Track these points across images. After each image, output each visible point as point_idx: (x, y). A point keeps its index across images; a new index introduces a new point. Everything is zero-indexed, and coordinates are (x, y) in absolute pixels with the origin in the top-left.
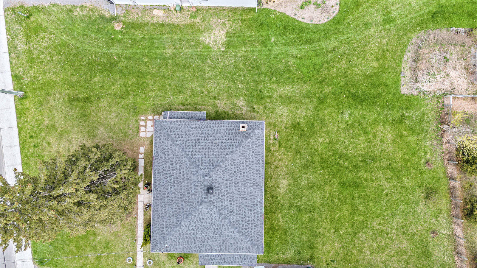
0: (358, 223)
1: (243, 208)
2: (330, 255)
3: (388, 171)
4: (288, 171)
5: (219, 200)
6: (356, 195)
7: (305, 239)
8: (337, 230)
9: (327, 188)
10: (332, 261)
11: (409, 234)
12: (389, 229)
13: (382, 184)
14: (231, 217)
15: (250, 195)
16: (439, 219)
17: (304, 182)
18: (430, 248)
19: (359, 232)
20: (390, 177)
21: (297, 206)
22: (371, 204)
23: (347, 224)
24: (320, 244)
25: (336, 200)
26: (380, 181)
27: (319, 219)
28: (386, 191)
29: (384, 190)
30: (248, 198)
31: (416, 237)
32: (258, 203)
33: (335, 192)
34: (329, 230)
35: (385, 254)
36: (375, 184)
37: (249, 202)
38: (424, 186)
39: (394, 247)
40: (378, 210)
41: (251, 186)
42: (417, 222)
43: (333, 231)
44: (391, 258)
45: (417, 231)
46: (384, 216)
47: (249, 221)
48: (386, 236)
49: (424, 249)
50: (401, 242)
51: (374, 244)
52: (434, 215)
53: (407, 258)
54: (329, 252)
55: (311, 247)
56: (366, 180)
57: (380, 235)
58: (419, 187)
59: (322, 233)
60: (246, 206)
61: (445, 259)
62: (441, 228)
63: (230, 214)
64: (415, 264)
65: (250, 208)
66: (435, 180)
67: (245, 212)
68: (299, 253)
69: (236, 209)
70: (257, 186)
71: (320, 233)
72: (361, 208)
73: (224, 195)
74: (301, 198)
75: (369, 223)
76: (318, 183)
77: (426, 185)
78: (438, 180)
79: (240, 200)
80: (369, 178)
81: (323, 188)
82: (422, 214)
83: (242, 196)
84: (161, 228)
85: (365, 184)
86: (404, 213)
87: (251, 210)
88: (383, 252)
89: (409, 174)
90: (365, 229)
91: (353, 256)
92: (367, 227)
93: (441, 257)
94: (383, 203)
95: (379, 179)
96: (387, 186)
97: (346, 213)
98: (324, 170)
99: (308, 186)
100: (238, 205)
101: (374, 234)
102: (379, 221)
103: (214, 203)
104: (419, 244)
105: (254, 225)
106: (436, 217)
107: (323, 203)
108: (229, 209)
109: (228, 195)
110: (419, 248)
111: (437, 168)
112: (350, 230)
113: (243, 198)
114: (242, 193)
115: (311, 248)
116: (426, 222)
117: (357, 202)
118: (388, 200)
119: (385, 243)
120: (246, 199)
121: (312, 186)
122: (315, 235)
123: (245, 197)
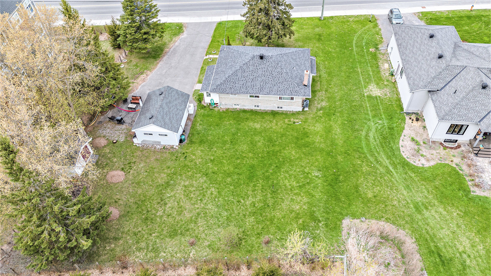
0: (216, 177)
1: (246, 79)
2: (191, 156)
3: (262, 204)
4: (268, 129)
5: (254, 63)
6: (241, 177)
7: (209, 138)
8: (212, 161)
9: (251, 155)
10: (186, 157)
11: (197, 219)
12: (205, 201)
13: (250, 199)
14: (241, 71)
15: (255, 84)
16: (208, 249)
17: (257, 138)
18: (178, 237)
19: (207, 178)
20: (256, 205)
21: (238, 133)
22: (232, 187)
23: (216, 169)
24: (202, 148)
25: (238, 161)
26: (252, 197)
27: (224, 148)
28: (242, 201)
29: (244, 200)
30: (252, 83)
31: (193, 225)
32: (247, 90)
33: (246, 161)
34: (213, 155)
35: (182, 197)
36: (250, 193)
37: (249, 84)
38: (244, 237)
39: (188, 206)
40: (225, 193)
41: (261, 86)
42: (208, 227)
43: (212, 158)
44: (178, 202)
45: (198, 227)
46: (219, 198)
47: (236, 83)
48: (199, 199)
49: (179, 231)
50: (190, 211)
51: (194, 189)
52: (212, 244)
53: (174, 215)
54: (194, 155)
55: (201, 142)
56: (255, 186)
57: (200, 194)
58: (243, 232)
59: (212, 150)
60: (247, 82)
61: (162, 253)
62: (196, 251)
63: (243, 70)
64: (166, 222)
65: (245, 84)
66: (250, 248)
67: (242, 80)
68: (198, 134)
69: (246, 74)
70: (260, 90)
71: (212, 148)
72: (229, 179)
73: (257, 66)
74: (244, 136)
75: (214, 185)
76: (255, 148)
77: (244, 239)
78: (249, 252)
79: (252, 77)
80: (257, 188)
81: (250, 152)
82: (215, 232)
83: (254, 79)
85: (252, 185)
86: (218, 215)
87: (243, 85)
88: (184, 195)
89: (258, 223)
90: (209, 182)
91: (187, 172)
92: (211, 183)
93: (166, 249)
94: (231, 198)
95: (255, 196)
96: (248, 202)
97: (226, 168)
98: (266, 154)
99: (254, 141)
100: (248, 76)
101: (203, 189)
102: (215, 193)
103: (252, 60)
104: (185, 228)
105: (232, 87)
106: (209, 246)
107: (237, 151)
108: (246, 70)
109: (257, 69)
110: (181, 227)
111: (262, 252)
112: (211, 170)
114: (256, 79)
116: (206, 236)
117: (236, 177)
118: (233, 203)
119: (192, 198)
121: (253, 144)
122: (211, 145)
123: (253, 81)
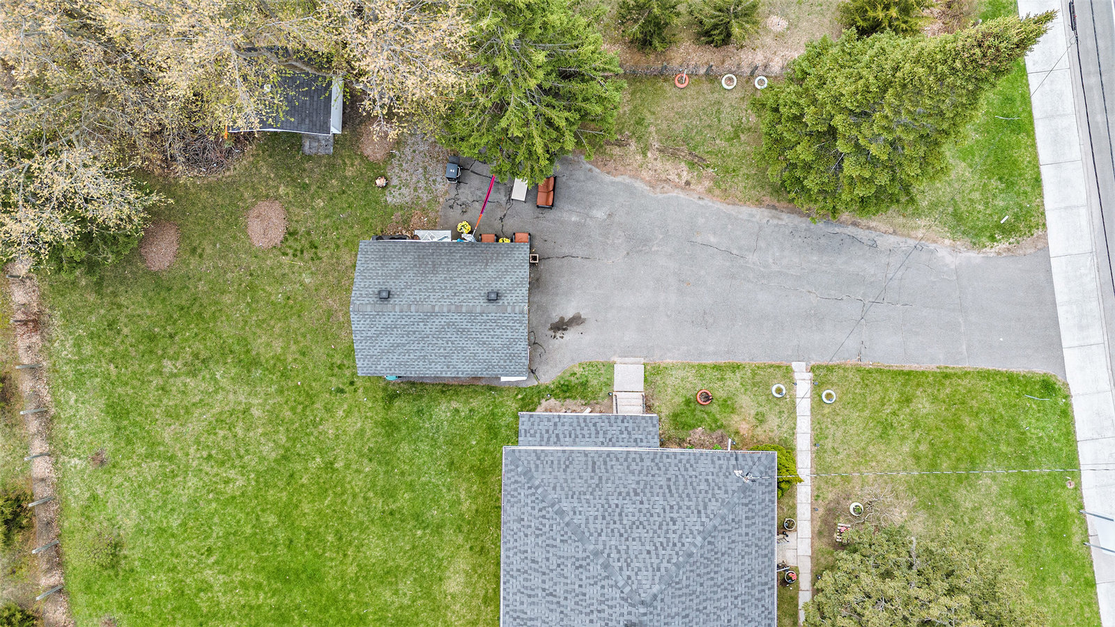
0: (279, 483)
1: (552, 571)
2: (345, 407)
3: (205, 610)
4: (445, 615)
5: (610, 603)
6: (282, 550)
7: (405, 448)
8: (329, 466)
9: (352, 570)
10: (342, 391)
11: (159, 457)
12: (206, 468)
13: (221, 577)
16: (87, 495)
17: (407, 586)
18: (110, 423)
19: (276, 460)
20: (202, 594)
21: (424, 528)
22: (248, 530)
23: (304, 481)
24: (369, 433)
25: (330, 538)
26: (225, 583)
27: (371, 494)
28: (212, 560)
29: (217, 562)
31: (143, 451)
32: (515, 574)
33: (332, 560)
34: (347, 466)
35: (216, 410)
36: (237, 577)
37: (537, 581)
38: (121, 573)
39: (194, 426)
40: (230, 514)
42: (140, 486)
43: (339, 465)
44: (201, 400)
45: (139, 465)
46: (217, 500)
47: (537, 536)
48: (214, 452)
49: (125, 423)
50: (177, 437)
51: (240, 433)
52: (100, 503)
53: (165, 401)
54: (348, 413)
55: (390, 427)
56: (259, 586)
57: (227, 453)
58: (132, 570)
59: (366, 461)
60: (544, 574)
61: (74, 398)
62: (83, 471)
64: (145, 386)
65: (536, 566)
66: (95, 588)
67: (548, 559)
68: (420, 412)
70: (518, 617)
71: (370, 460)
72: (272, 519)
74: (414, 548)
75: (253, 483)
76: (373, 583)
77: (117, 575)
78: (88, 587)
79: (560, 591)
80: (252, 592)
81: (361, 569)
82: (128, 506)
83: (555, 600)
84: (753, 517)
85: (261, 578)
86: (170, 507)
87: (533, 561)
88: (221, 413)
89: (157, 603)
90: (261, 468)
91: (291, 404)
92: (259, 474)
93: (83, 403)
94: (218, 531)
95: (229, 589)
96: (210, 572)
97: (306, 507)
98: (358, 614)
99: (396, 577)
101: (241, 457)
102: (229, 489)
103: (623, 598)
104: (135, 434)
105: (525, 523)
106: (94, 497)
107: (362, 532)
108: (586, 574)
110: (135, 424)
111: (90, 615)
112: (299, 467)
113: (551, 594)
114: (554, 607)
115: (391, 424)
116: (117, 487)
117: (281, 535)
118: (206, 538)
119: (215, 434)
120: (544, 590)
121: (389, 575)
122: (382, 456)
